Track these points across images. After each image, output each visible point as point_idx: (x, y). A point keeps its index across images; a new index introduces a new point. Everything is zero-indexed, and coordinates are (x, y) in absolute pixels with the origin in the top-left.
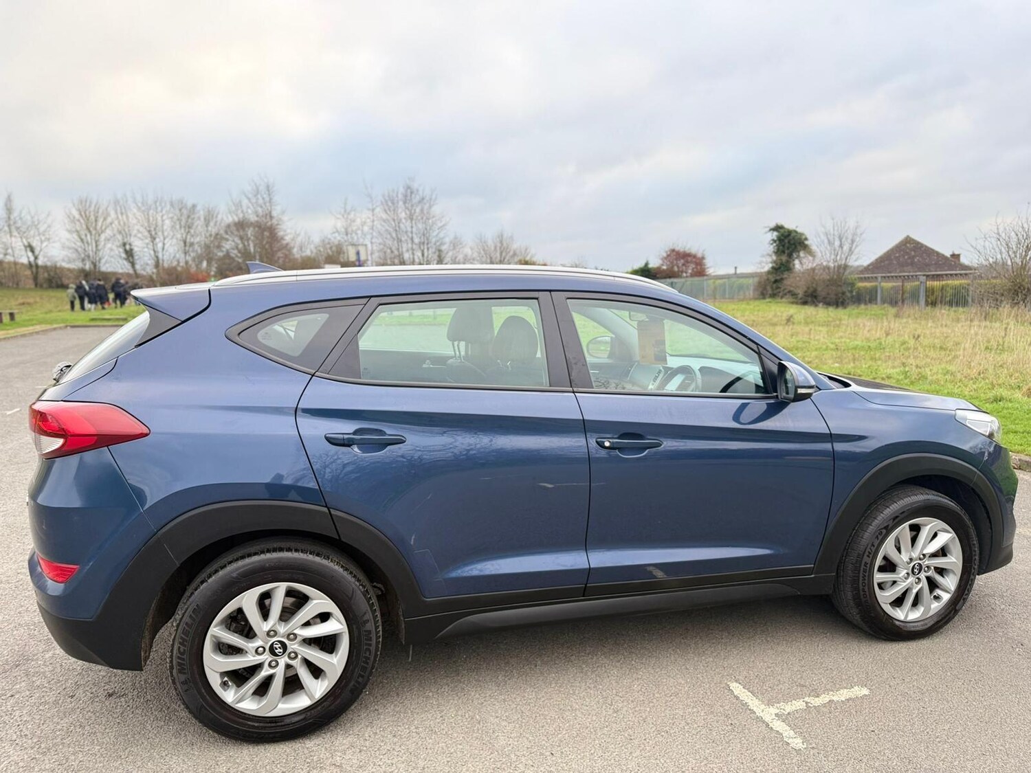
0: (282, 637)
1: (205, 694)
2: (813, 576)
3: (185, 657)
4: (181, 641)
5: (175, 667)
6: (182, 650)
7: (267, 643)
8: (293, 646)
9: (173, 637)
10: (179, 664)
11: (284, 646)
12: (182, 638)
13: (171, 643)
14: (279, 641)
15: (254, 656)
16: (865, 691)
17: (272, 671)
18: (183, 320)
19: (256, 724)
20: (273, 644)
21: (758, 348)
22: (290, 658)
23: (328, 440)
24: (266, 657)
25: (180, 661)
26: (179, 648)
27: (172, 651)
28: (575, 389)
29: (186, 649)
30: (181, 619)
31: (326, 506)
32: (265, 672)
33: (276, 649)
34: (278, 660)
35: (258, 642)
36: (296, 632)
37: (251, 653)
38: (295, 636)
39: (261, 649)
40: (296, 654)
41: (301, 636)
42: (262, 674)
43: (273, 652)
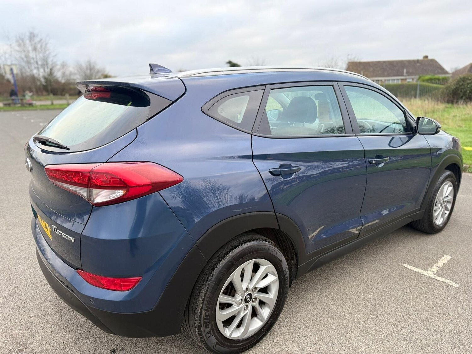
0: (250, 291)
1: (218, 336)
2: (419, 212)
3: (208, 318)
4: (206, 309)
5: (203, 325)
6: (207, 314)
7: (243, 297)
8: (255, 295)
9: (200, 307)
10: (205, 323)
12: (207, 307)
13: (199, 311)
14: (248, 294)
15: (238, 306)
16: (450, 257)
17: (246, 312)
18: (174, 100)
19: (240, 344)
20: (246, 296)
21: (404, 110)
22: (253, 301)
23: (270, 172)
24: (243, 305)
25: (205, 321)
26: (206, 313)
27: (200, 316)
28: (357, 134)
29: (209, 313)
30: (205, 295)
31: (274, 212)
32: (243, 313)
33: (248, 299)
34: (248, 305)
35: (239, 297)
36: (257, 286)
37: (236, 305)
38: (255, 288)
39: (241, 301)
40: (255, 299)
41: (258, 288)
42: (242, 315)
43: (246, 301)
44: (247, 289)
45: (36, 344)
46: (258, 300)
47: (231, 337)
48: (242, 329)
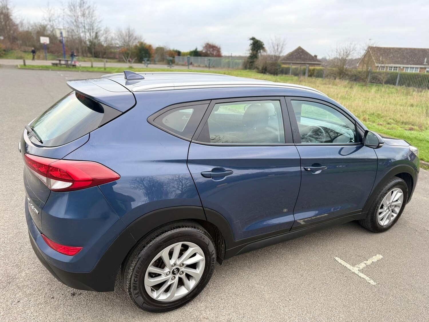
0: (178, 266)
1: (145, 297)
2: (361, 213)
3: (137, 283)
4: (136, 276)
5: (132, 288)
6: (136, 280)
7: (171, 270)
8: (182, 269)
9: (131, 274)
10: (134, 286)
11: (178, 269)
12: (136, 275)
13: (130, 277)
14: (176, 268)
15: (166, 277)
16: (381, 257)
17: (173, 281)
18: (124, 111)
19: (166, 305)
20: (174, 270)
21: (355, 122)
22: (180, 274)
23: (202, 174)
24: (171, 276)
25: (134, 285)
26: (134, 279)
27: (130, 281)
28: (296, 144)
29: (138, 279)
30: (135, 266)
31: (202, 207)
32: (170, 282)
33: (175, 271)
34: (176, 276)
35: (167, 270)
36: (184, 263)
37: (164, 275)
38: (183, 264)
39: (169, 273)
40: (183, 272)
41: (185, 264)
42: (169, 283)
43: (173, 273)
44: (175, 264)
45: (21, 279)
46: (185, 273)
47: (158, 299)
48: (169, 294)
